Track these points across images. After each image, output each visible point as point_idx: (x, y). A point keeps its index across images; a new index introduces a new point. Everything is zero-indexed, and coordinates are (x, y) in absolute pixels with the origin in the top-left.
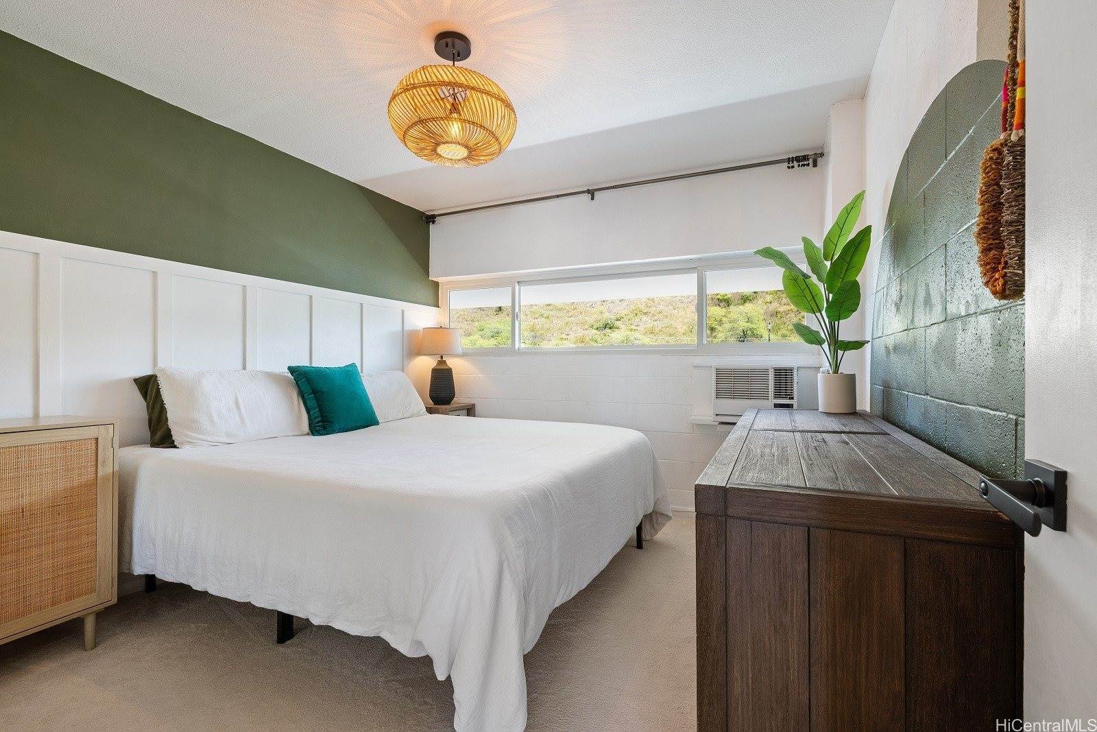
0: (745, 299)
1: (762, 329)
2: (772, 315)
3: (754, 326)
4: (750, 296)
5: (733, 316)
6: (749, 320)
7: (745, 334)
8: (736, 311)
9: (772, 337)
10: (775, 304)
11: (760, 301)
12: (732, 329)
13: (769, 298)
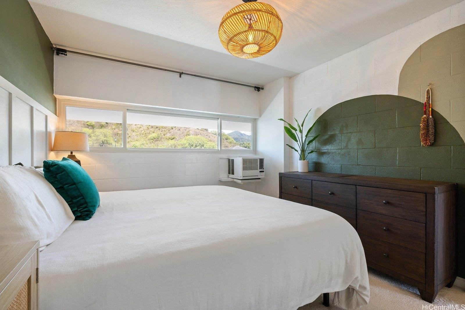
0: (102, 126)
1: (111, 140)
2: (115, 135)
3: (108, 139)
4: (104, 125)
5: (97, 134)
6: (105, 136)
7: (103, 143)
8: (98, 131)
9: (117, 144)
10: (117, 130)
11: (110, 128)
12: (97, 140)
13: (114, 127)
